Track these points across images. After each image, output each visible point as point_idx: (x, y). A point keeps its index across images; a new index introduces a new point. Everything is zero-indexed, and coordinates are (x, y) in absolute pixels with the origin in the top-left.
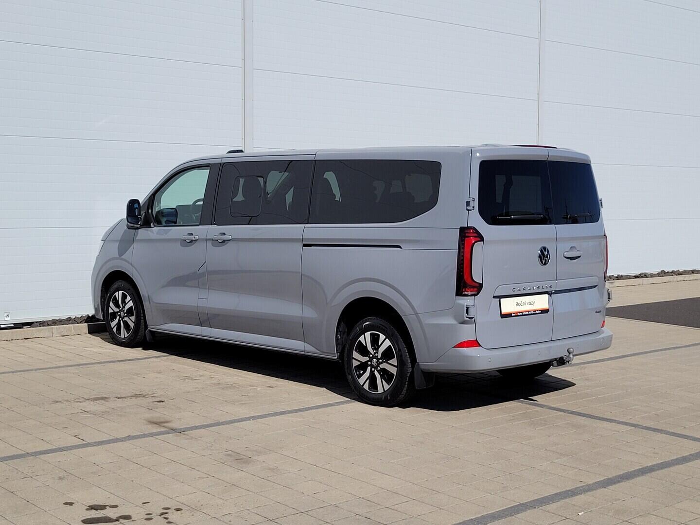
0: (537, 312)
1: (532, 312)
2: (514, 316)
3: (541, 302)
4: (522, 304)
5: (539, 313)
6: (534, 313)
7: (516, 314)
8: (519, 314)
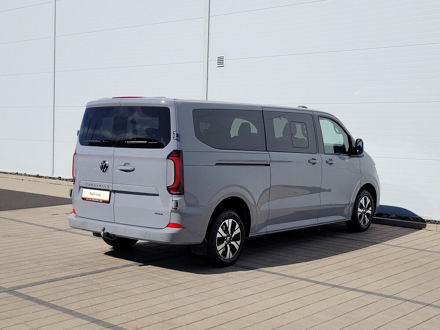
0: (100, 201)
1: (97, 200)
2: (87, 200)
3: (105, 195)
4: (93, 194)
5: (101, 202)
6: (98, 201)
7: (89, 199)
8: (90, 200)
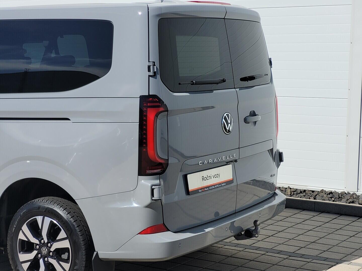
0: (223, 185)
1: (218, 186)
4: (208, 178)
8: (205, 189)
